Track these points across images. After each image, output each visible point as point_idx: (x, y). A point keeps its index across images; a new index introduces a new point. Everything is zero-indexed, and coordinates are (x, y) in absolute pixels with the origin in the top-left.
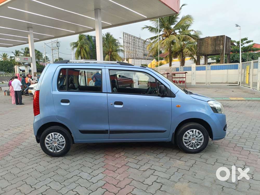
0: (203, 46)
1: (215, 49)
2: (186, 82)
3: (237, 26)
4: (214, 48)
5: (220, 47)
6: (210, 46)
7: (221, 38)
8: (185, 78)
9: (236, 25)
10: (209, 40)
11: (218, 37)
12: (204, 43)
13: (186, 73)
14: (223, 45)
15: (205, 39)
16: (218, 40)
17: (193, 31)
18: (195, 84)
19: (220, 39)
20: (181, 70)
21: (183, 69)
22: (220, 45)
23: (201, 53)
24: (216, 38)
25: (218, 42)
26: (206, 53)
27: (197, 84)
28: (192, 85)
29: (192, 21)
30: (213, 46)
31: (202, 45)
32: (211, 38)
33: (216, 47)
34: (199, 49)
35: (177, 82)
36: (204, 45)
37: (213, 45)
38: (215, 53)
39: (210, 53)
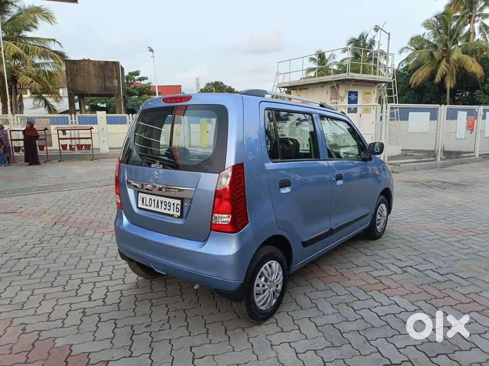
0: (79, 77)
1: (104, 84)
2: (94, 147)
3: (151, 50)
4: (102, 84)
5: (112, 83)
6: (94, 77)
7: (113, 66)
8: (91, 138)
9: (149, 48)
10: (91, 66)
11: (107, 62)
12: (81, 71)
13: (92, 128)
14: (117, 80)
15: (82, 63)
16: (108, 68)
17: (56, 43)
18: (107, 151)
19: (111, 68)
20: (74, 123)
21: (77, 121)
22: (112, 77)
23: (76, 90)
24: (104, 64)
25: (109, 72)
26: (88, 91)
27: (111, 151)
28: (101, 152)
29: (52, 20)
30: (99, 80)
31: (77, 75)
32: (95, 63)
33: (105, 82)
34: (71, 80)
35: (73, 147)
36: (82, 74)
37: (100, 77)
38: (104, 93)
39: (94, 91)
